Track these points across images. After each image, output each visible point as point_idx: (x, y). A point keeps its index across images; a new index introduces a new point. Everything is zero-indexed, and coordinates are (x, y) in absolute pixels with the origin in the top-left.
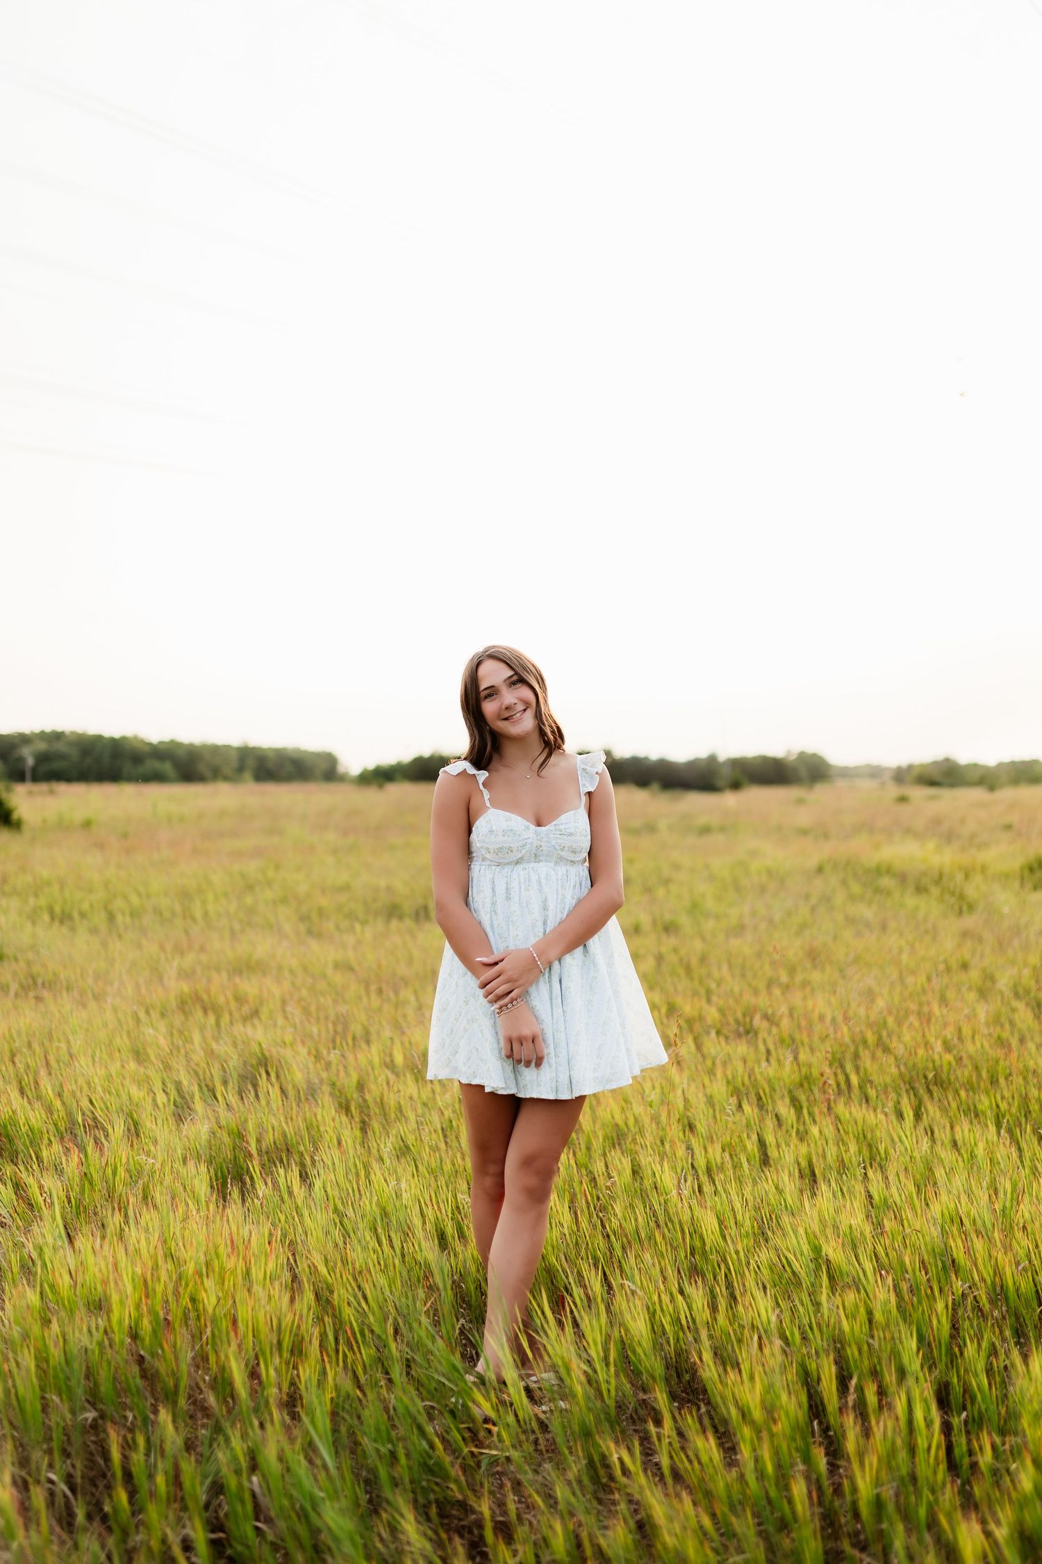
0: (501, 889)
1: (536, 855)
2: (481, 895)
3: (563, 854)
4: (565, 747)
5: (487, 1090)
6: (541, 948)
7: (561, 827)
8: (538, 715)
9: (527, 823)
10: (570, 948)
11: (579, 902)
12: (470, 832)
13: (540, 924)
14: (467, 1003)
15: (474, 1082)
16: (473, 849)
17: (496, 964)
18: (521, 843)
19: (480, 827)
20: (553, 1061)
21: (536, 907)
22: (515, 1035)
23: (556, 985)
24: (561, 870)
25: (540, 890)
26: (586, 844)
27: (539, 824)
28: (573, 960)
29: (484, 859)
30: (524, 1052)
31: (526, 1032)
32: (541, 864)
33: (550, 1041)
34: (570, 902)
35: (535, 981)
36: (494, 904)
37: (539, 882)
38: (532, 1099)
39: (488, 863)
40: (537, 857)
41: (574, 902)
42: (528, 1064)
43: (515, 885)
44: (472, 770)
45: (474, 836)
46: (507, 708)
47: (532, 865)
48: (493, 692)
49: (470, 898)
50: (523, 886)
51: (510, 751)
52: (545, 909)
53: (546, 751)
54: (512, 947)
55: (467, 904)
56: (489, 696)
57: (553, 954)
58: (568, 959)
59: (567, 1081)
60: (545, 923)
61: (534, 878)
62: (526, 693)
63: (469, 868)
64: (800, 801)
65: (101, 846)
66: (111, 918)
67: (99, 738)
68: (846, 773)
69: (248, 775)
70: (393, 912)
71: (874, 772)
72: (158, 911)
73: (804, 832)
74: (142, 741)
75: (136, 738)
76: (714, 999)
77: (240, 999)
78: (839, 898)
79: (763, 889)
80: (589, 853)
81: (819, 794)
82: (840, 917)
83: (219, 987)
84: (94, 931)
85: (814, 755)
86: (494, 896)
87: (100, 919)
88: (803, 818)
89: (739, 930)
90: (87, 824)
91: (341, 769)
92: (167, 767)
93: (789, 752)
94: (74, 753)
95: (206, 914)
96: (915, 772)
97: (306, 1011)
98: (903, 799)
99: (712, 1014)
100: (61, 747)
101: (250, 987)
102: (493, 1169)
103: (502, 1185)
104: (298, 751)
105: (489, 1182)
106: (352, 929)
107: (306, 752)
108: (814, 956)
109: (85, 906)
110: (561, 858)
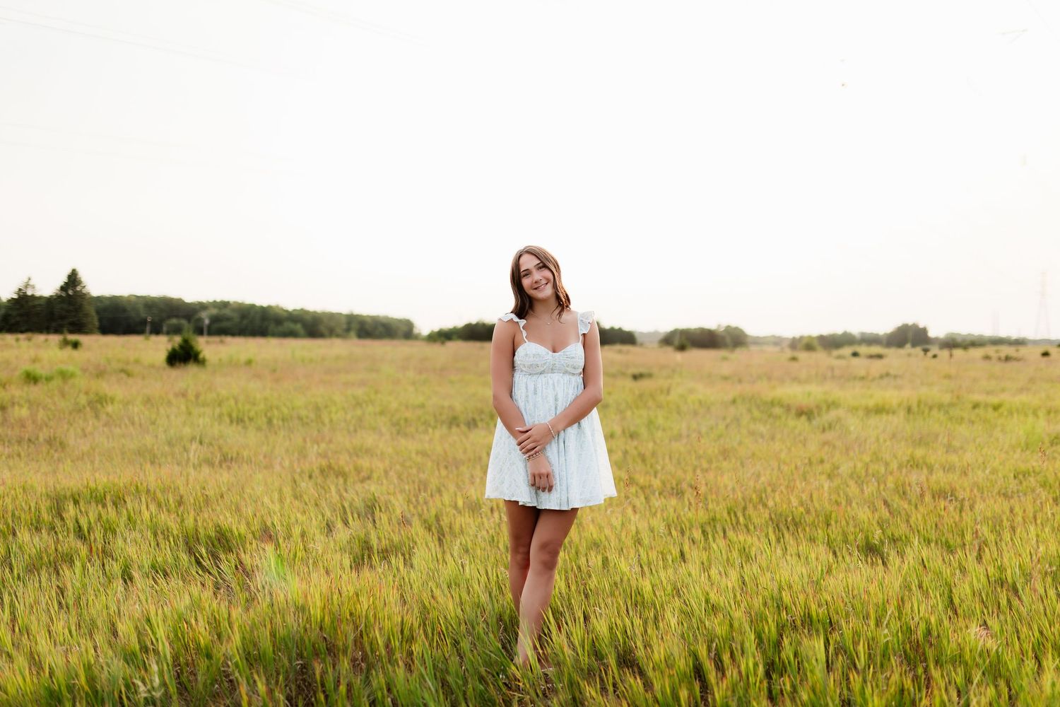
0: (531, 387)
1: (552, 370)
2: (519, 392)
3: (568, 369)
4: (571, 306)
5: (520, 504)
6: (554, 423)
7: (567, 353)
8: (555, 286)
9: (547, 350)
10: (570, 424)
11: (577, 397)
12: (514, 355)
13: (553, 408)
14: (510, 453)
15: (513, 499)
16: (516, 365)
17: (527, 431)
18: (543, 362)
19: (520, 352)
20: (558, 488)
21: (551, 399)
22: (537, 472)
23: (562, 444)
24: (567, 377)
25: (554, 389)
26: (582, 364)
27: (554, 352)
28: (572, 431)
29: (522, 371)
30: (543, 482)
31: (544, 471)
32: (556, 374)
33: (557, 476)
34: (571, 397)
35: (550, 442)
36: (527, 396)
37: (554, 385)
38: (545, 509)
39: (524, 373)
40: (552, 371)
41: (573, 397)
42: (544, 490)
43: (539, 386)
44: (516, 319)
45: (516, 358)
46: (536, 282)
47: (550, 375)
48: (528, 273)
49: (513, 393)
50: (544, 387)
51: (539, 308)
52: (556, 400)
53: (560, 309)
54: (537, 422)
55: (511, 397)
56: (526, 275)
57: (560, 427)
58: (569, 430)
59: (566, 500)
60: (556, 408)
61: (551, 382)
62: (547, 273)
63: (513, 376)
64: (725, 359)
65: (258, 376)
66: (270, 422)
67: (253, 306)
68: (758, 341)
69: (353, 334)
70: (453, 421)
71: (777, 341)
72: (300, 418)
73: (725, 378)
74: (282, 309)
75: (277, 307)
76: (659, 475)
77: (358, 470)
78: (745, 420)
79: (696, 413)
80: (583, 369)
81: (738, 355)
82: (744, 431)
83: (343, 461)
84: (259, 429)
85: (737, 328)
86: (527, 392)
87: (262, 421)
88: (726, 369)
89: (678, 437)
90: (249, 363)
91: (416, 331)
92: (298, 327)
93: (719, 326)
94: (236, 316)
95: (331, 421)
96: (804, 342)
97: (399, 477)
98: (794, 359)
99: (656, 483)
100: (227, 312)
101: (365, 463)
102: (522, 550)
103: (528, 560)
104: (387, 318)
105: (519, 557)
106: (426, 432)
107: (392, 318)
108: (725, 454)
109: (252, 414)
110: (566, 372)
